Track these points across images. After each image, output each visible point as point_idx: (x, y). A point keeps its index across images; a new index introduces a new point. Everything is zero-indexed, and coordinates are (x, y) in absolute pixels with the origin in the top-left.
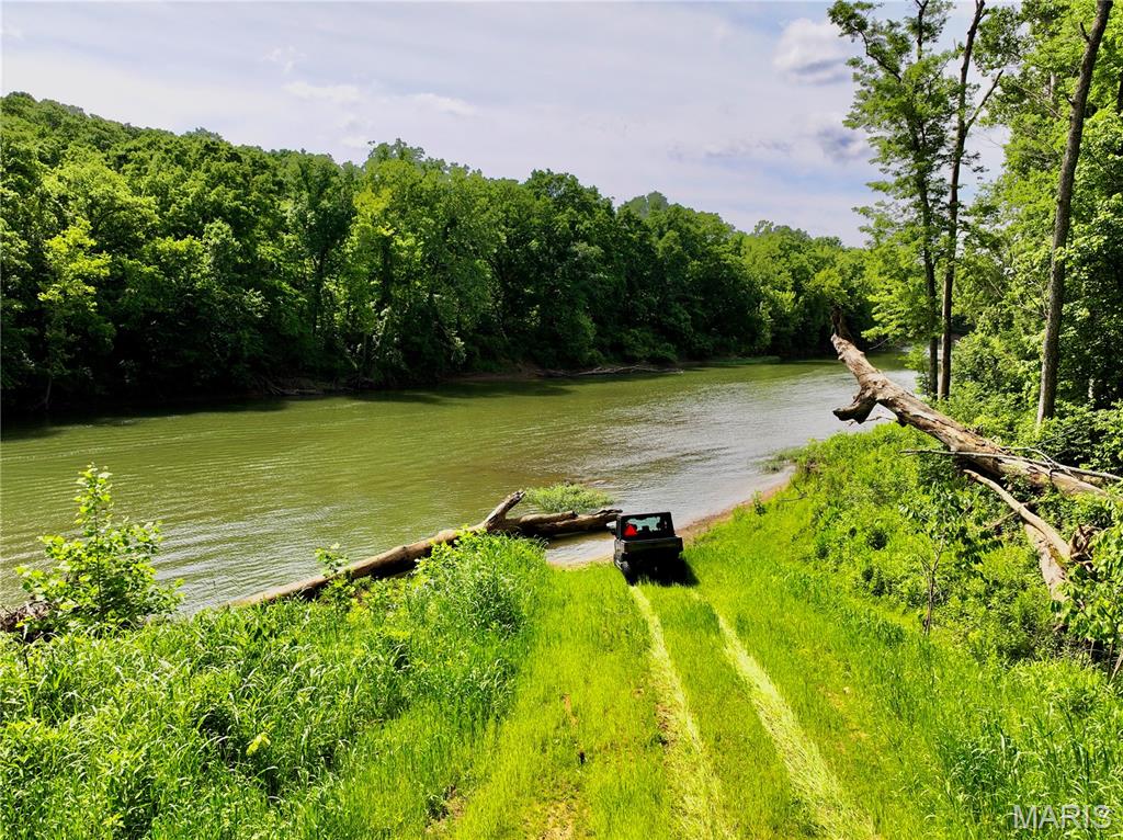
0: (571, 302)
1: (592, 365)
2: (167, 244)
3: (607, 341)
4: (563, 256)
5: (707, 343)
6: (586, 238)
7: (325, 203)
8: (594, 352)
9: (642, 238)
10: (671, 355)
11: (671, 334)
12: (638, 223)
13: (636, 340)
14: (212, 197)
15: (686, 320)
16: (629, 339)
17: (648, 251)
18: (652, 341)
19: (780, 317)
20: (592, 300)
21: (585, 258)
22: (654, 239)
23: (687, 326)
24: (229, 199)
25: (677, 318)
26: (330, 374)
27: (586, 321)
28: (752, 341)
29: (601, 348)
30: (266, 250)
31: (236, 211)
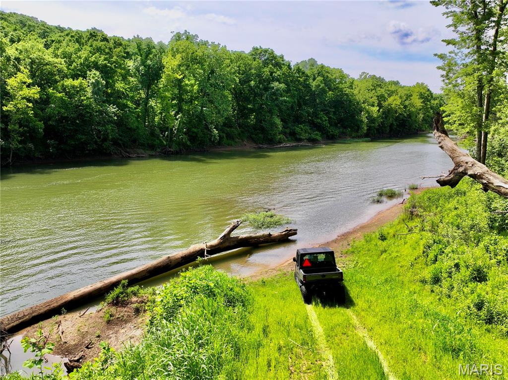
0: (270, 111)
1: (280, 142)
2: (69, 82)
3: (288, 131)
4: (266, 89)
5: (336, 131)
6: (278, 80)
7: (149, 62)
8: (282, 136)
9: (305, 80)
10: (319, 138)
11: (318, 127)
12: (303, 73)
13: (302, 130)
14: (93, 59)
15: (326, 120)
16: (298, 130)
17: (308, 86)
18: (309, 130)
19: (371, 120)
20: (280, 110)
21: (278, 90)
22: (311, 81)
23: (326, 124)
24: (102, 60)
25: (322, 120)
26: (152, 147)
27: (278, 121)
28: (357, 131)
29: (285, 133)
30: (120, 86)
31: (106, 66)
